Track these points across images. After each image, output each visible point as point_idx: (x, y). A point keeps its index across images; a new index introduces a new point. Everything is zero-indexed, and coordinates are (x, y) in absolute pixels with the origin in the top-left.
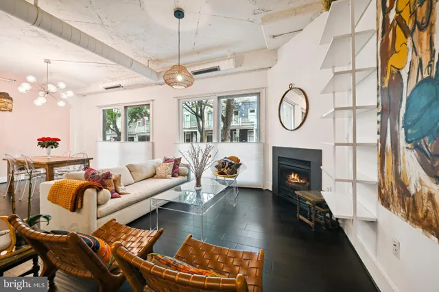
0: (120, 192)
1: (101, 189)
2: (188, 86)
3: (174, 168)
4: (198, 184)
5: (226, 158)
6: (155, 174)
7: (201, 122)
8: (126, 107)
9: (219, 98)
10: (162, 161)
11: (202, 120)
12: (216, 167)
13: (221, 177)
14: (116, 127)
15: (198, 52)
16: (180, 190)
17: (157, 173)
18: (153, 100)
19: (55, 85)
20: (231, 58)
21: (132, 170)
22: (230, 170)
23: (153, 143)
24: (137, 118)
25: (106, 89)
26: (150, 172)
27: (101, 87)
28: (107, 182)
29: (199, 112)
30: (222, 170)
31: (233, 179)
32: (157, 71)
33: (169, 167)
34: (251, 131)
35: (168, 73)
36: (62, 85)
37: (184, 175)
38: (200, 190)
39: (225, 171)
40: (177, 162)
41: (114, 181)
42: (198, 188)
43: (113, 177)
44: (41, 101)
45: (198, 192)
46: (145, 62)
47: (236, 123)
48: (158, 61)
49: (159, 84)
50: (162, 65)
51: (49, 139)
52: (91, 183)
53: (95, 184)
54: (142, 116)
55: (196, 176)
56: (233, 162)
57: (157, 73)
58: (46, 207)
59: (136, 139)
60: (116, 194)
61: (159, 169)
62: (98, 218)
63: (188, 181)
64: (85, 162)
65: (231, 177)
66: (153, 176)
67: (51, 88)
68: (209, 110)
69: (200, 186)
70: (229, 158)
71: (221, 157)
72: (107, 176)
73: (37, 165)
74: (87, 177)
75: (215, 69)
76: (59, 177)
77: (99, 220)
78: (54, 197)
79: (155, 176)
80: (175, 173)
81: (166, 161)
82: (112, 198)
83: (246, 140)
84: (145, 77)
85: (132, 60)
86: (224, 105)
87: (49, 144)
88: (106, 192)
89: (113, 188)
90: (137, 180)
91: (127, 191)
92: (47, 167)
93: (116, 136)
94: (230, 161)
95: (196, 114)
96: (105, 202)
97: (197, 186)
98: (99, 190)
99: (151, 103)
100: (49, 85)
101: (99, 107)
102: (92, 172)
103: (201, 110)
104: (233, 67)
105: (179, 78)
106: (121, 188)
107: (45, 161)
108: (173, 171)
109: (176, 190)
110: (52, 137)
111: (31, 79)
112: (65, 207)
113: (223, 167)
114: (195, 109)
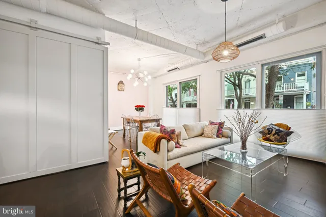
0: (181, 144)
1: (170, 140)
2: (234, 58)
3: (219, 130)
4: (244, 146)
5: (272, 124)
6: (203, 134)
7: (238, 91)
8: (180, 83)
9: (263, 65)
10: (208, 124)
11: (239, 88)
12: (261, 132)
13: (267, 144)
14: (172, 97)
15: (241, 26)
16: (223, 149)
17: (205, 133)
18: (199, 76)
19: (142, 73)
20: (279, 22)
21: (186, 129)
22: (278, 137)
23: (199, 109)
24: (186, 91)
25: (169, 71)
26: (199, 132)
27: (165, 71)
28: (173, 136)
29: (237, 82)
30: (268, 136)
31: (282, 147)
32: (204, 52)
33: (214, 129)
34: (300, 97)
35: (216, 50)
36: (146, 73)
37: (227, 137)
38: (246, 153)
39: (272, 138)
40: (221, 125)
41: (177, 135)
42: (244, 151)
43: (176, 133)
44: (136, 83)
45: (244, 154)
46: (195, 47)
47: (281, 89)
48: (204, 43)
49: (204, 62)
50: (208, 45)
51: (140, 106)
52: (164, 135)
53: (166, 136)
54: (189, 89)
55: (242, 138)
56: (281, 129)
57: (204, 53)
58: (141, 147)
59: (185, 106)
60: (178, 145)
61: (206, 129)
62: (168, 160)
63: (231, 142)
64: (157, 121)
65: (279, 145)
66: (201, 135)
67: (141, 75)
68: (247, 78)
69: (246, 149)
70: (275, 125)
71: (267, 123)
72: (173, 132)
73: (135, 121)
74: (161, 131)
75: (260, 38)
76: (145, 129)
77: (169, 161)
78: (145, 142)
79: (203, 135)
80: (219, 134)
81: (212, 123)
82: (176, 147)
83: (292, 107)
84: (194, 58)
85: (186, 47)
86: (267, 72)
87: (140, 109)
88: (172, 143)
89: (176, 141)
90: (190, 137)
91: (184, 144)
92: (140, 123)
93: (172, 104)
94: (277, 128)
95: (234, 84)
96: (172, 150)
97: (243, 149)
98: (169, 141)
99: (198, 78)
100: (140, 74)
101: (164, 84)
102: (164, 128)
103: (239, 79)
104: (283, 30)
105: (226, 53)
106: (181, 142)
107: (138, 119)
108: (217, 132)
109: (220, 149)
110: (141, 105)
111: (132, 71)
112: (151, 149)
113: (269, 134)
114: (232, 79)
